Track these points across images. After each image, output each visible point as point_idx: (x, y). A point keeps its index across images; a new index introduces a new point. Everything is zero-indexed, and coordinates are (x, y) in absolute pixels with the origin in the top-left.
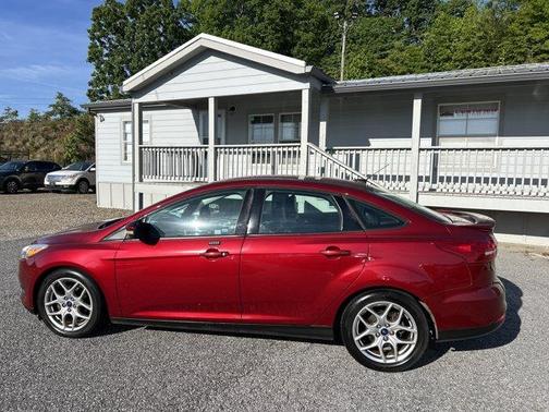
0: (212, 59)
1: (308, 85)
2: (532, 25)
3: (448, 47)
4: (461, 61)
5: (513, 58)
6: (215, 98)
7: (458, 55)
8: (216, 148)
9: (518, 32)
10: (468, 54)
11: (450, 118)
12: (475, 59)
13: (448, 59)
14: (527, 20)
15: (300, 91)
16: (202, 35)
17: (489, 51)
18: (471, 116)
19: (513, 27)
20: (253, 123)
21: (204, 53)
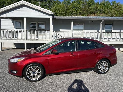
0: (25, 7)
1: (52, 17)
2: (73, 8)
3: (58, 11)
4: (61, 14)
5: (70, 14)
6: (26, 18)
7: (60, 12)
8: (26, 30)
9: (71, 9)
10: (62, 13)
11: (75, 26)
12: (63, 14)
13: (58, 13)
14: (72, 7)
15: (50, 18)
16: (23, 1)
17: (66, 12)
18: (79, 26)
19: (70, 8)
20: (30, 24)
21: (23, 6)
